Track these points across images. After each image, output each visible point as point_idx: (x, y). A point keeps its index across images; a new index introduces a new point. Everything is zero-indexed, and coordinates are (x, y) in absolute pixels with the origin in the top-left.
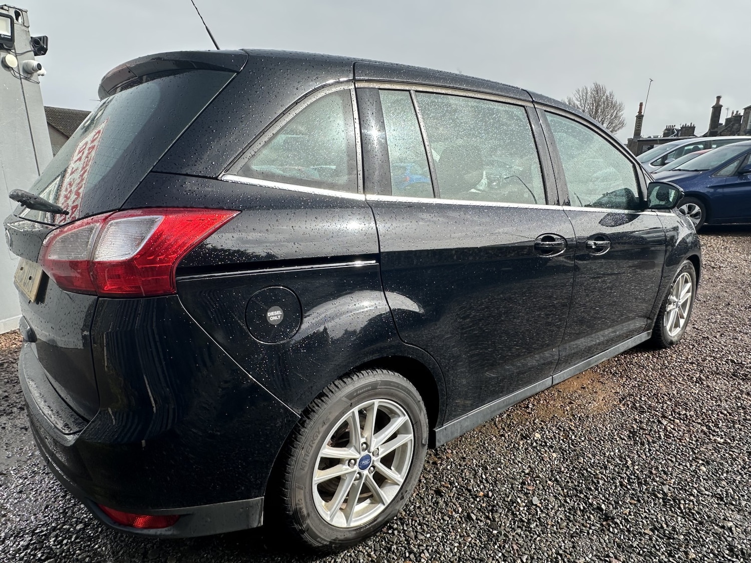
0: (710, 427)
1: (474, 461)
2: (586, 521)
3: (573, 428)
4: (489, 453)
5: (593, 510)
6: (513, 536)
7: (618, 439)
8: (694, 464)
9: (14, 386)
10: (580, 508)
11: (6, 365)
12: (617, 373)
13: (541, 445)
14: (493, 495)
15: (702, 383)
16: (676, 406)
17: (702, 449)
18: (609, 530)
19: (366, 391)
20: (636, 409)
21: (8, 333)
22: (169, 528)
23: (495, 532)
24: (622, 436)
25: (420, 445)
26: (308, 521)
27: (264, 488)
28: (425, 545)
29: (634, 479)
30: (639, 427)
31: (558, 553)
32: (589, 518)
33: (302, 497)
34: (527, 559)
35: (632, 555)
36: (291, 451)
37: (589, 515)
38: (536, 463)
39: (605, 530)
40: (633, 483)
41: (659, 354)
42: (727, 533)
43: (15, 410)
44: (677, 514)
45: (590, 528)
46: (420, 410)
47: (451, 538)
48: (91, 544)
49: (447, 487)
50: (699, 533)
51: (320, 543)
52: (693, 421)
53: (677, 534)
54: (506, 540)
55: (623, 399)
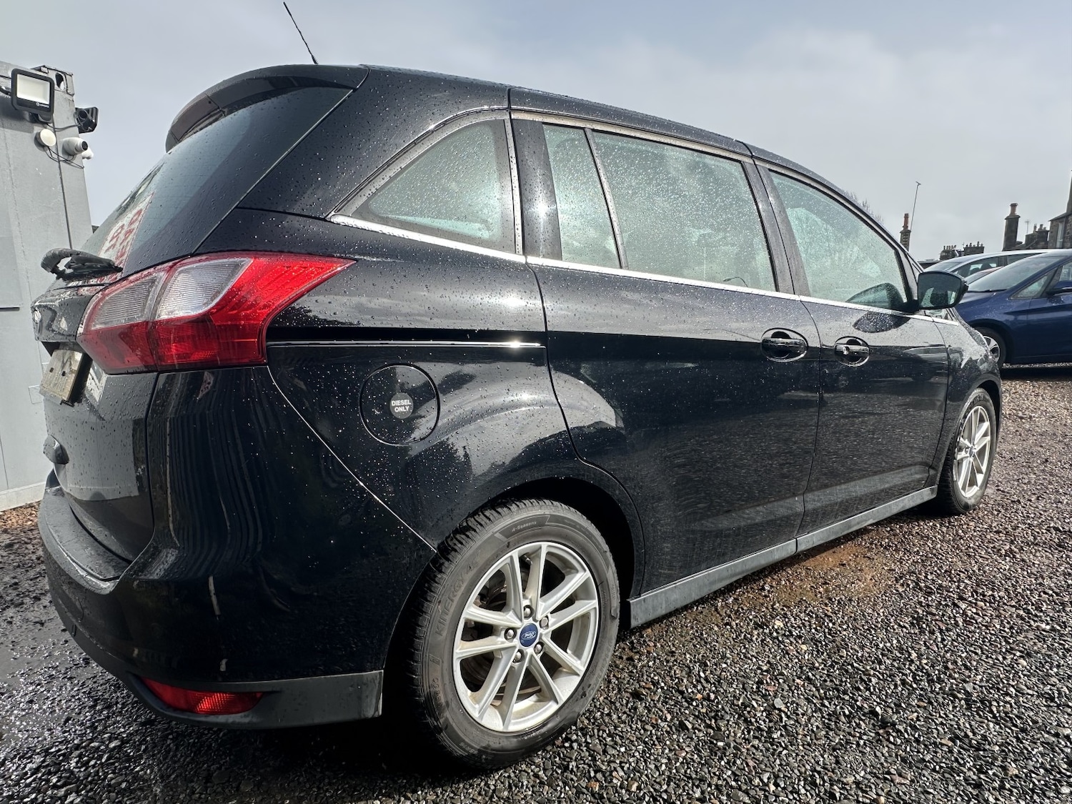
0: (1029, 610)
1: (688, 656)
2: (854, 729)
3: (829, 614)
4: (708, 646)
5: (863, 715)
6: (748, 749)
7: (896, 627)
8: (1009, 657)
9: (27, 571)
10: (844, 712)
11: (16, 546)
12: (890, 546)
13: (784, 635)
14: (716, 698)
15: (1014, 557)
16: (978, 585)
17: (1018, 638)
18: (888, 740)
19: (529, 527)
20: (921, 589)
21: (21, 507)
22: (246, 713)
23: (721, 744)
24: (902, 623)
25: (608, 616)
26: (447, 714)
27: (384, 657)
28: (618, 762)
29: (922, 676)
30: (927, 612)
31: (814, 770)
32: (858, 725)
33: (438, 674)
34: (769, 778)
35: (924, 772)
36: (423, 606)
37: (857, 721)
38: (778, 658)
39: (883, 740)
40: (921, 680)
41: (949, 522)
42: (1063, 743)
43: (27, 600)
44: (987, 719)
45: (860, 738)
46: (608, 565)
47: (656, 753)
48: (130, 766)
49: (649, 689)
50: (1022, 743)
51: (464, 750)
52: (1004, 604)
53: (989, 744)
54: (737, 754)
55: (901, 578)
